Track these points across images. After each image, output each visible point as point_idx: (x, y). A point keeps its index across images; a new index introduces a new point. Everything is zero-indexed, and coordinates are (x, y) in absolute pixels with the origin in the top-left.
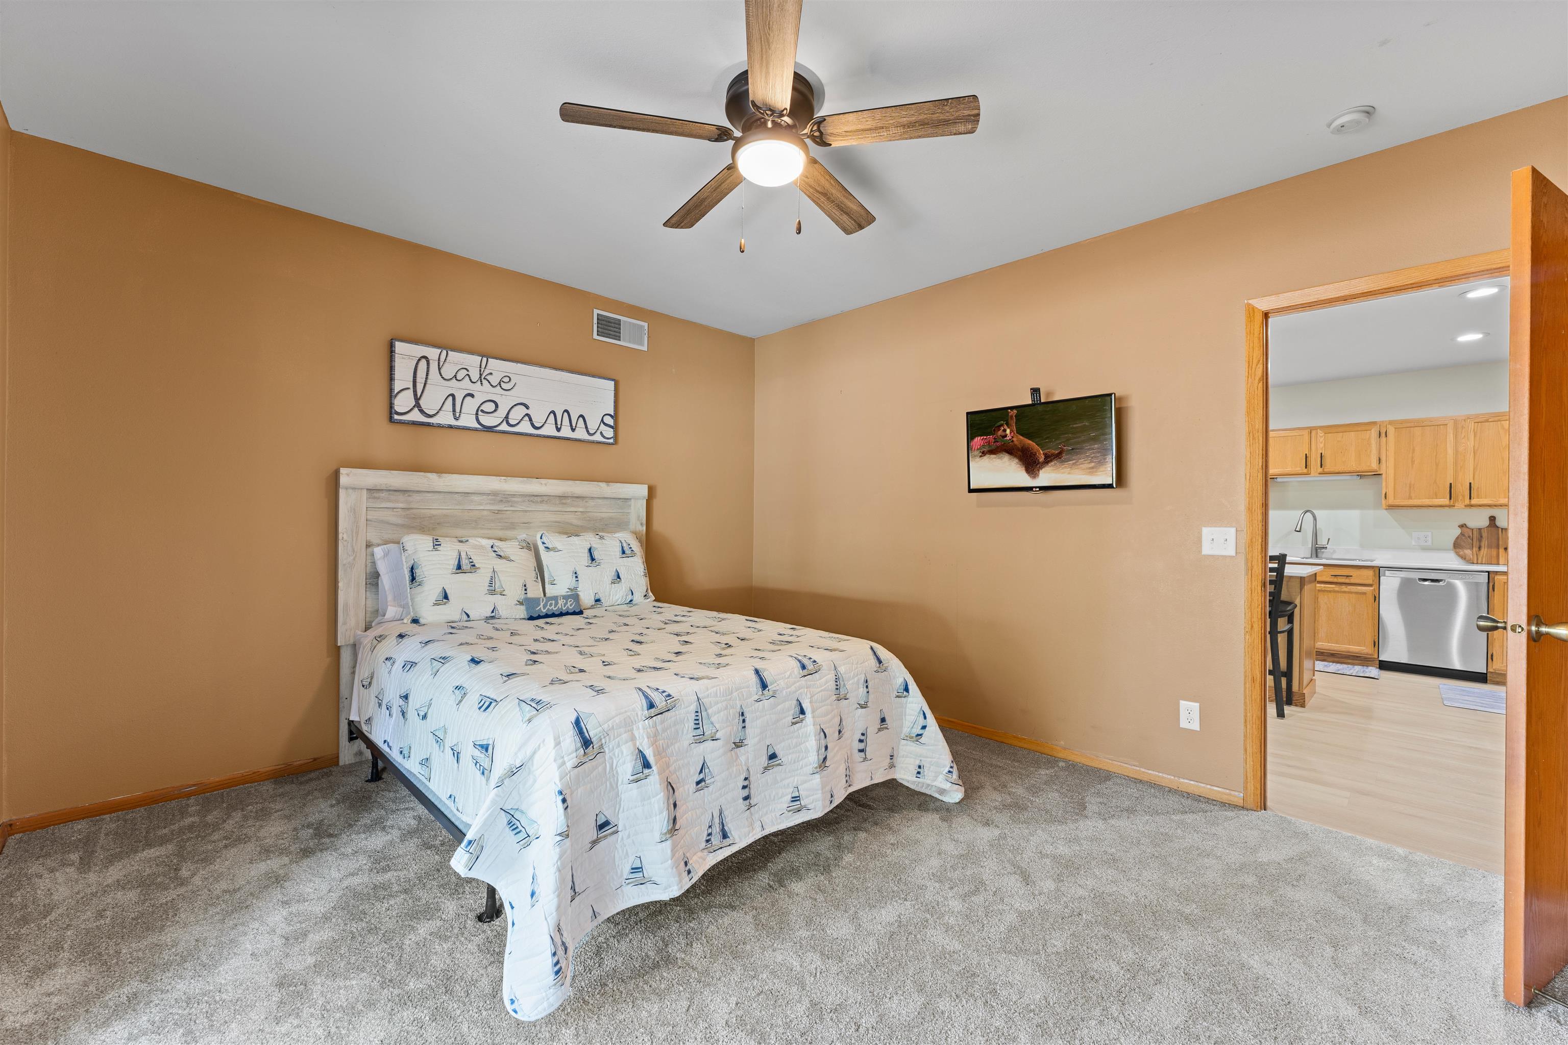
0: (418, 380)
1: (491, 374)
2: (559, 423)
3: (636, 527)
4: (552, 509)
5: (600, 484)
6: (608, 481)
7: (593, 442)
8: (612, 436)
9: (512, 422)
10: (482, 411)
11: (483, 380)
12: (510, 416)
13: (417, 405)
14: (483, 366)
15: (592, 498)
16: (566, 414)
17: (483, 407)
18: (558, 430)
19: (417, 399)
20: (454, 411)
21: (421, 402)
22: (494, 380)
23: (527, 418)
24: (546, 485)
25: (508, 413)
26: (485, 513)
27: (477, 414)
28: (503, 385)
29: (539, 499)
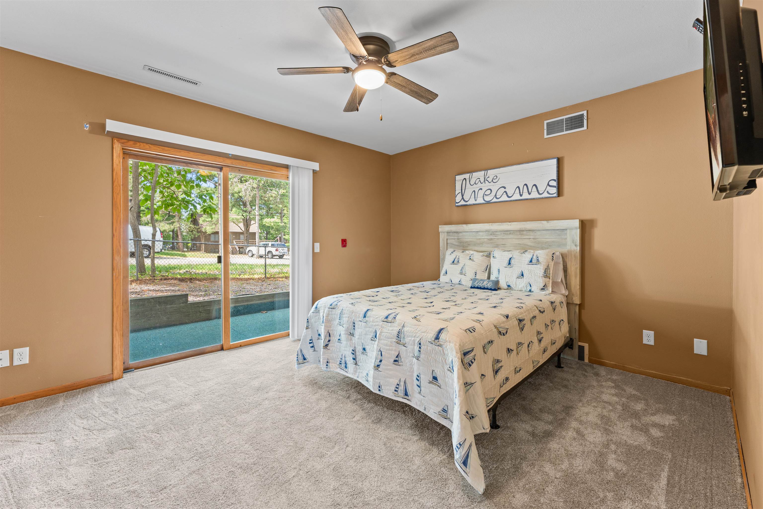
0: (463, 188)
1: (489, 177)
2: (521, 192)
3: (571, 248)
4: (516, 237)
5: (543, 222)
6: (548, 220)
7: (542, 198)
8: (555, 192)
9: (498, 197)
10: (486, 195)
11: (486, 181)
12: (497, 194)
13: (463, 198)
14: (485, 175)
15: (539, 230)
16: (525, 186)
17: (486, 193)
18: (521, 195)
19: (463, 196)
20: (475, 197)
21: (464, 197)
22: (490, 180)
23: (505, 193)
24: (510, 225)
25: (496, 193)
26: (486, 240)
27: (483, 197)
28: (494, 181)
29: (509, 233)
